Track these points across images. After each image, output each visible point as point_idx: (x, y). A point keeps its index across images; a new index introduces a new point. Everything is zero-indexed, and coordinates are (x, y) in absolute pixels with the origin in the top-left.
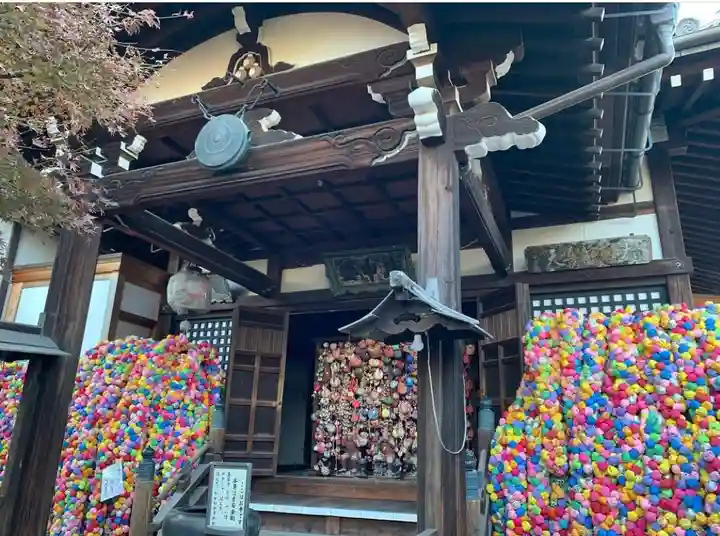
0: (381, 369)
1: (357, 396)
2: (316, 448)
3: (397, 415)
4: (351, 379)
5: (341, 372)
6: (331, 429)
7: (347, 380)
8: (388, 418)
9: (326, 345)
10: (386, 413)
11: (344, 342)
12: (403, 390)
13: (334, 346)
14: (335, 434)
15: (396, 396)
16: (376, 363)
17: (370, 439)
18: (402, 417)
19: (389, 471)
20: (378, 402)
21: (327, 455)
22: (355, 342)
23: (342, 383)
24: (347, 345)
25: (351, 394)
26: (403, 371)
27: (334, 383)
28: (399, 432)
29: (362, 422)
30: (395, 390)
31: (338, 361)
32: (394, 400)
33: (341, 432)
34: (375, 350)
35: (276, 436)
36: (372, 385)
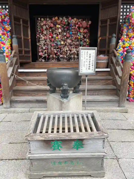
0: (61, 29)
1: (52, 37)
2: (40, 54)
3: (66, 44)
4: (50, 32)
5: (46, 29)
6: (44, 48)
8: (63, 45)
9: (39, 19)
10: (62, 43)
11: (47, 18)
12: (68, 35)
13: (42, 19)
14: (45, 50)
15: (66, 37)
16: (59, 26)
17: (57, 51)
18: (67, 44)
19: (65, 60)
20: (60, 39)
21: (43, 56)
22: (51, 19)
23: (47, 33)
24: (48, 19)
25: (50, 37)
26: (68, 29)
27: (45, 32)
28: (66, 49)
29: (54, 46)
30: (66, 36)
31: (45, 25)
32: (65, 39)
33: (47, 49)
34: (59, 22)
35: (30, 49)
36: (57, 34)
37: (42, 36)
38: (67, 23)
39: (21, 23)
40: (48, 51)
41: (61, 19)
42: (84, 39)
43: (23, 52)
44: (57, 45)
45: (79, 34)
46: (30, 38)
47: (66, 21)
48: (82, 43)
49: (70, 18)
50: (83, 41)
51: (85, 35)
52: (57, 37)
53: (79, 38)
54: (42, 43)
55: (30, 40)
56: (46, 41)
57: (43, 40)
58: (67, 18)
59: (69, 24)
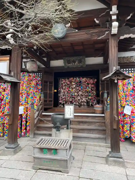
0: (75, 85)
1: (69, 90)
2: (60, 102)
3: (78, 95)
4: (67, 87)
5: (65, 85)
6: (63, 97)
7: (66, 87)
8: (76, 95)
9: (61, 79)
10: (76, 94)
11: (66, 78)
12: (80, 89)
13: (63, 79)
14: (64, 99)
15: (78, 90)
16: (74, 83)
17: (72, 100)
18: (79, 95)
19: (77, 106)
20: (74, 92)
21: (62, 103)
22: (68, 79)
23: (65, 88)
24: (66, 79)
25: (68, 90)
26: (80, 85)
27: (64, 88)
28: (79, 98)
29: (70, 96)
30: (78, 89)
31: (65, 83)
32: (78, 91)
33: (65, 98)
34: (73, 81)
35: (53, 99)
36: (73, 88)
37: (62, 90)
38: (79, 81)
39: (48, 84)
40: (66, 100)
41: (75, 79)
42: (92, 91)
43: (48, 101)
44: (72, 95)
45: (88, 88)
46: (53, 92)
47: (78, 80)
48: (90, 94)
49: (81, 78)
50: (91, 93)
51: (93, 89)
52: (72, 90)
53: (88, 90)
54: (62, 94)
56: (64, 93)
57: (62, 93)
58: (79, 78)
59: (80, 82)
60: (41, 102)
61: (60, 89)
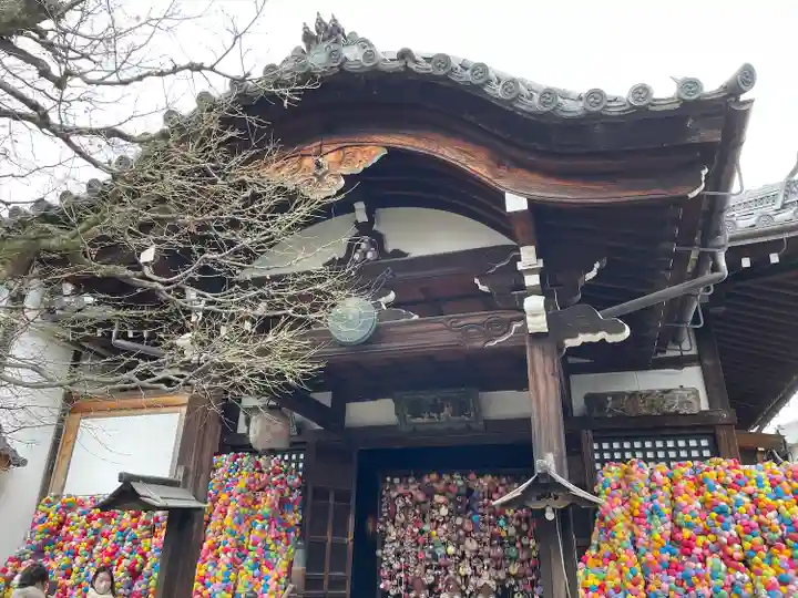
0: (446, 506)
1: (422, 532)
2: (382, 586)
3: (463, 553)
4: (415, 515)
5: (406, 507)
6: (396, 566)
7: (411, 518)
8: (454, 555)
9: (389, 479)
10: (451, 550)
11: (408, 476)
12: (468, 527)
13: (397, 480)
14: (400, 571)
15: (461, 532)
16: (442, 499)
17: (437, 577)
18: (468, 554)
20: (444, 539)
21: (393, 592)
22: (419, 478)
23: (407, 519)
24: (410, 480)
25: (416, 530)
26: (468, 508)
27: (400, 518)
28: (466, 570)
29: (427, 559)
30: (461, 527)
31: (403, 496)
32: (459, 537)
33: (407, 569)
34: (440, 487)
35: (349, 573)
36: (438, 522)
37: (391, 529)
38: (463, 491)
39: (331, 501)
40: (407, 576)
41: (446, 478)
42: (521, 538)
43: (326, 583)
44: (435, 557)
45: (501, 522)
46: (351, 537)
47: (460, 483)
48: (513, 552)
49: (472, 476)
50: (518, 545)
51: (524, 527)
52: (434, 533)
53: (504, 534)
54: (389, 550)
55: (351, 544)
56: (402, 544)
57: (394, 541)
58: (464, 475)
59: (470, 492)
60: (291, 586)
61: (386, 526)
